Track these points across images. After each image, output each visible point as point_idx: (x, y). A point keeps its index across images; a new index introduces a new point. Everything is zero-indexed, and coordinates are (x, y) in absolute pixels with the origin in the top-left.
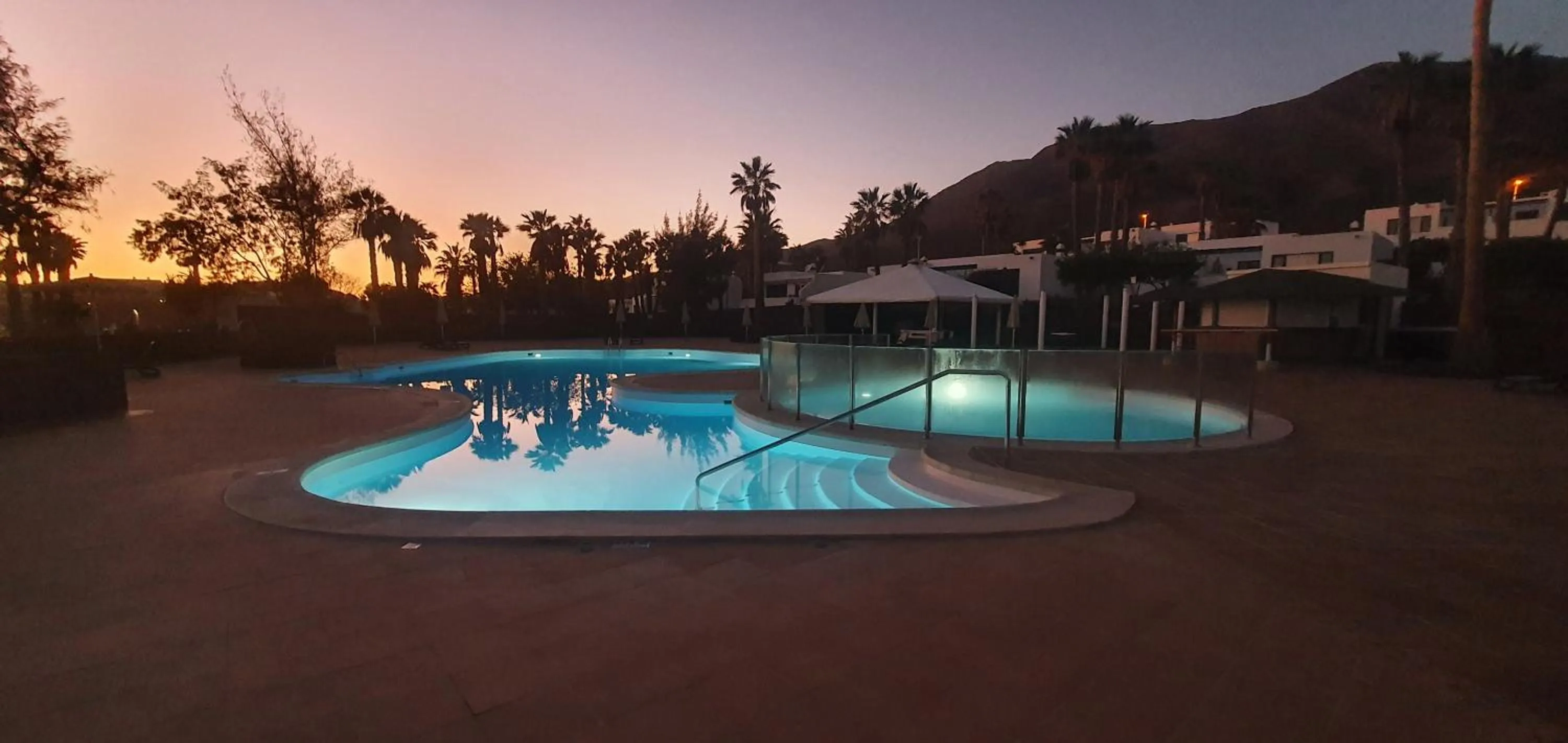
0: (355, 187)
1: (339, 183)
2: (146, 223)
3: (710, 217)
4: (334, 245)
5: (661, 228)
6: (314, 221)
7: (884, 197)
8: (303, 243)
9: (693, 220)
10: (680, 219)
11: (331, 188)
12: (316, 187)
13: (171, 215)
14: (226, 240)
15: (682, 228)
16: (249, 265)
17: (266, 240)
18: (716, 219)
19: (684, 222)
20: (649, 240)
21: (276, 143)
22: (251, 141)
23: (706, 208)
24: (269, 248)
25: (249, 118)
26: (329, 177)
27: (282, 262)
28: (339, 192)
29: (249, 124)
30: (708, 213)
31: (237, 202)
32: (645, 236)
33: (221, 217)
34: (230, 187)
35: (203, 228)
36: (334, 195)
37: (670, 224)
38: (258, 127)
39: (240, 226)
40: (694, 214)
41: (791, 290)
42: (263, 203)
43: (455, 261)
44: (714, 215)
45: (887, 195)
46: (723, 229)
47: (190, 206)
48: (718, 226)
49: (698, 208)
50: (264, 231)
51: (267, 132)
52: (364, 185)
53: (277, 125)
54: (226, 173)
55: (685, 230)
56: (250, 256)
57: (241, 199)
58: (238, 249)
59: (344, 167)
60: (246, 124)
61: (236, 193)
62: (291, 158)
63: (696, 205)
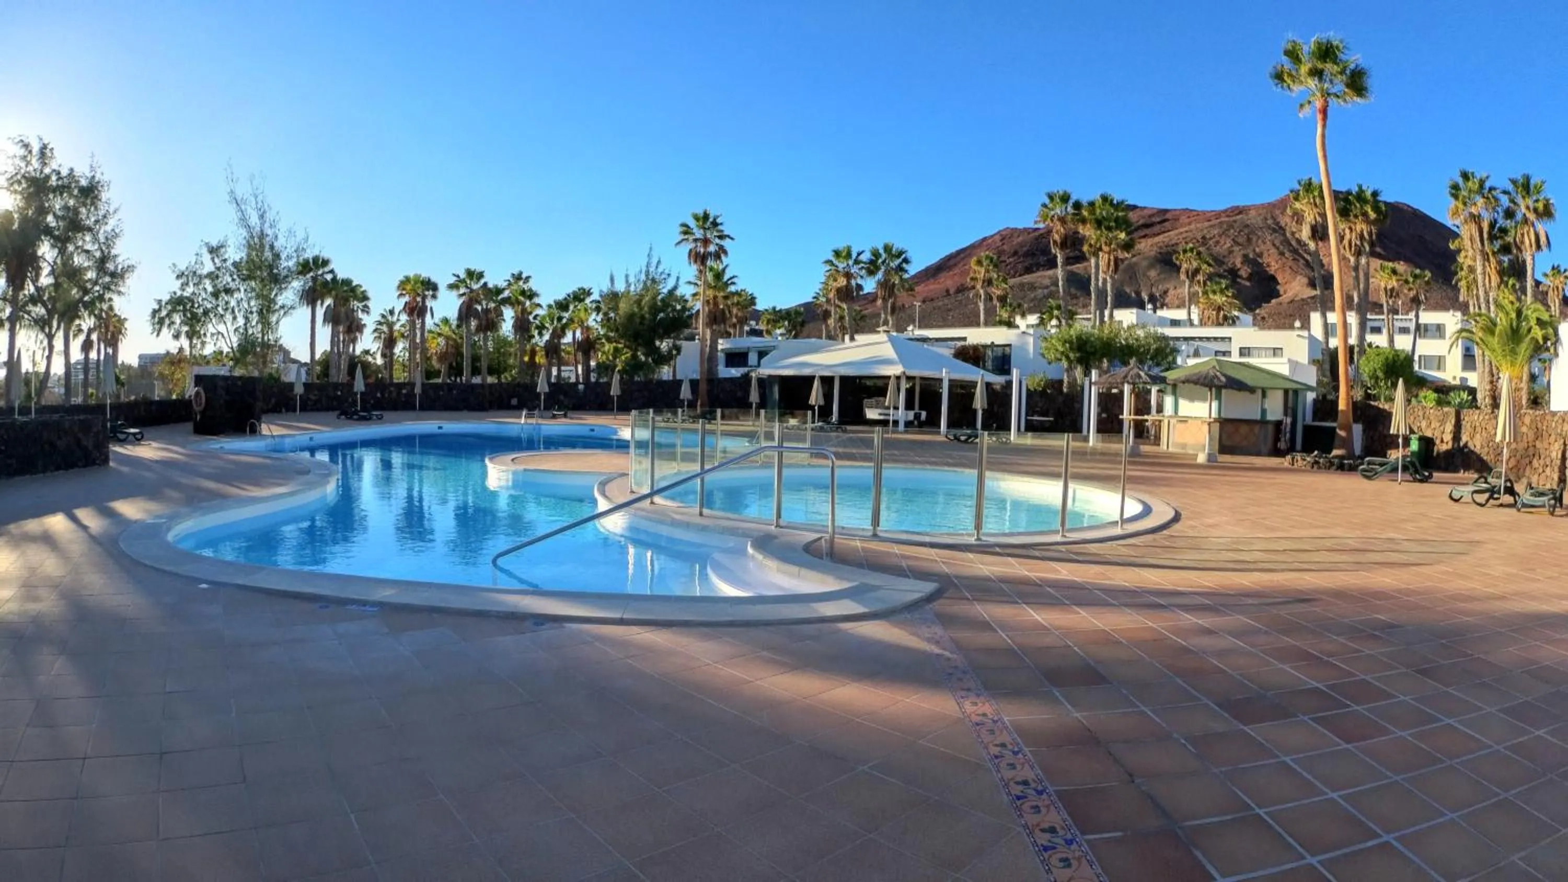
0: (309, 255)
1: (296, 251)
2: (160, 302)
3: (662, 273)
4: (285, 313)
5: (605, 287)
6: (271, 290)
7: (859, 254)
8: (260, 313)
9: (643, 277)
10: (627, 276)
11: (289, 258)
12: (277, 256)
13: (175, 293)
14: (206, 313)
15: (628, 285)
16: (220, 336)
17: (233, 311)
18: (669, 275)
19: (632, 279)
20: (592, 298)
21: (254, 220)
22: (236, 220)
23: (659, 262)
24: (235, 318)
25: (239, 199)
26: (288, 246)
27: (241, 331)
28: (295, 260)
29: (238, 204)
30: (660, 270)
31: (217, 277)
32: (589, 293)
33: (206, 293)
34: (215, 264)
35: (193, 302)
36: (291, 263)
37: (616, 282)
38: (243, 207)
39: (217, 299)
40: (644, 269)
41: (753, 358)
42: (235, 277)
43: (391, 326)
44: (667, 272)
45: (863, 252)
46: (675, 288)
47: (187, 284)
48: (670, 284)
49: (648, 265)
50: (233, 303)
51: (249, 210)
52: (316, 252)
53: (257, 203)
54: (214, 251)
55: (632, 288)
56: (222, 328)
57: (221, 275)
58: (214, 321)
59: (301, 235)
60: (235, 205)
61: (218, 269)
62: (262, 231)
63: (646, 260)
